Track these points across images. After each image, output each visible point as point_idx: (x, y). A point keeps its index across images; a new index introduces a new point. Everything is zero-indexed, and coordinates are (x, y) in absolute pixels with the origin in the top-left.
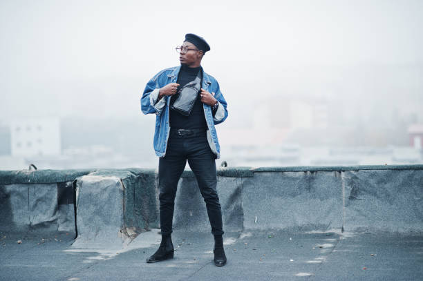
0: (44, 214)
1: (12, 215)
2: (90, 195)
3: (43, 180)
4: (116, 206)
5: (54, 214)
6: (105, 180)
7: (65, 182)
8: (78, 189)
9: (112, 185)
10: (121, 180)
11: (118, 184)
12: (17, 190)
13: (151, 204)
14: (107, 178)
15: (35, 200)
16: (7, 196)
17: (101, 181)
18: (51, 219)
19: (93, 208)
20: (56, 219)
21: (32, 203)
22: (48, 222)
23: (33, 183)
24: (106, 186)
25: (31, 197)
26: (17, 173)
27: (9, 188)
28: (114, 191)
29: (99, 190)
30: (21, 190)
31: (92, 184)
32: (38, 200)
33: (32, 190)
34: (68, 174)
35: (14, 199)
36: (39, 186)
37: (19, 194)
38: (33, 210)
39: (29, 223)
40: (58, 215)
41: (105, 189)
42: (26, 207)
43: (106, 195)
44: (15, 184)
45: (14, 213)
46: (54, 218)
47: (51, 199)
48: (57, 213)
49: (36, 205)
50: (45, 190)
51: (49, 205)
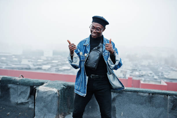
0: (24, 99)
1: (10, 97)
2: (42, 97)
3: (24, 84)
4: (54, 104)
5: (28, 99)
6: (50, 91)
7: (34, 86)
8: (36, 93)
9: (53, 94)
10: (58, 91)
11: (56, 93)
12: (13, 87)
13: (72, 100)
14: (51, 89)
15: (20, 92)
16: (9, 89)
17: (48, 91)
18: (26, 101)
19: (43, 104)
20: (29, 102)
21: (19, 93)
22: (25, 102)
23: (19, 84)
24: (50, 94)
25: (19, 90)
26: (13, 79)
27: (10, 85)
28: (54, 97)
29: (46, 95)
30: (14, 87)
31: (44, 92)
32: (22, 92)
33: (19, 87)
34: (35, 82)
35: (11, 91)
36: (22, 86)
37: (13, 88)
38: (19, 96)
39: (17, 102)
40: (30, 100)
41: (50, 95)
42: (16, 95)
43: (50, 98)
44: (12, 84)
45: (11, 96)
46: (28, 101)
47: (27, 93)
48: (29, 99)
49: (20, 94)
50: (24, 88)
51: (26, 95)
